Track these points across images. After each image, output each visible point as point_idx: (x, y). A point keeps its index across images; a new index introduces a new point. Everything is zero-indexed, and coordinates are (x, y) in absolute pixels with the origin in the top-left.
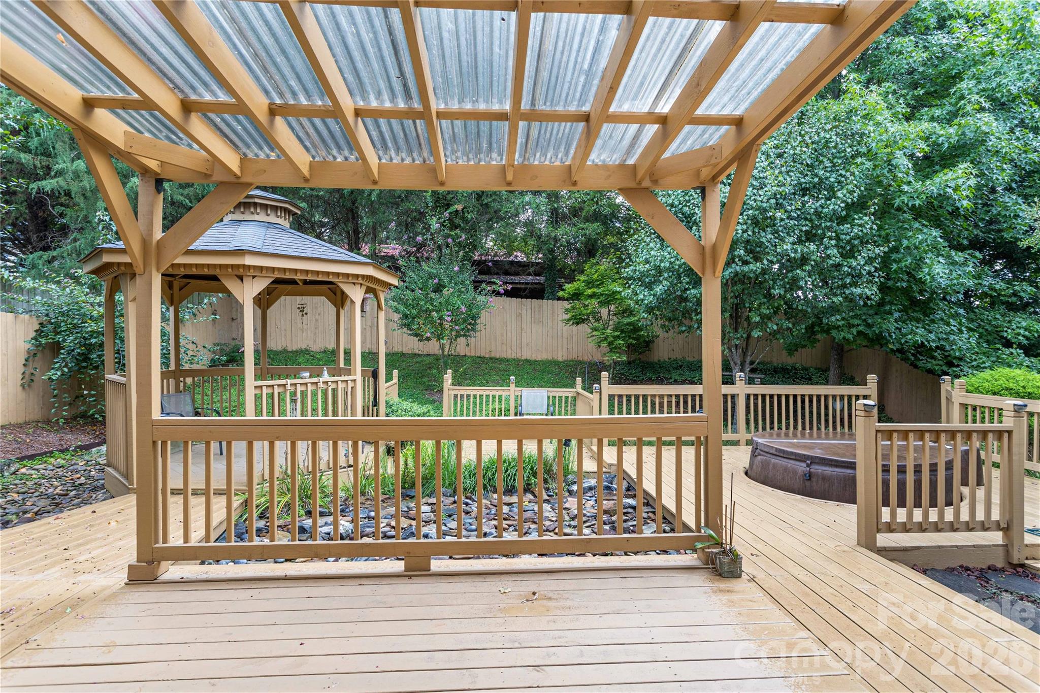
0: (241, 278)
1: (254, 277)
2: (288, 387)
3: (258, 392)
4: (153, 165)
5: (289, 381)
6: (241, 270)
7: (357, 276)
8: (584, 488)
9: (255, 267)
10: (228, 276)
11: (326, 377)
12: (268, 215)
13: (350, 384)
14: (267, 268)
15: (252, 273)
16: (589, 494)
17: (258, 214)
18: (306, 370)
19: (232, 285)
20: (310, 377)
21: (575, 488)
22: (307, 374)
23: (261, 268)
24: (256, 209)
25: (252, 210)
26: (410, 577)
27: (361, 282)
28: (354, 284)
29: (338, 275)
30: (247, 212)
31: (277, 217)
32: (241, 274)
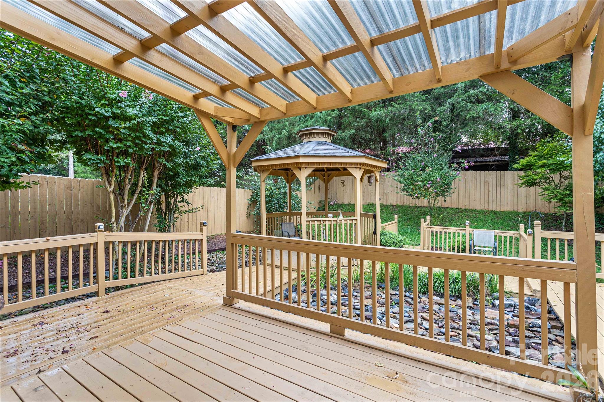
0: (300, 169)
1: (305, 168)
2: (322, 222)
3: (308, 223)
4: (230, 120)
5: (322, 219)
6: (300, 165)
7: (357, 164)
8: (505, 305)
9: (305, 163)
10: (295, 168)
11: (341, 217)
12: (320, 137)
13: (354, 222)
14: (311, 163)
15: (304, 166)
16: (508, 309)
17: (315, 137)
18: (331, 213)
19: (297, 172)
20: (333, 217)
21: (497, 302)
22: (332, 216)
23: (308, 163)
24: (314, 135)
25: (312, 136)
26: (331, 337)
27: (360, 167)
28: (356, 168)
29: (346, 164)
30: (311, 138)
31: (324, 138)
32: (300, 166)
